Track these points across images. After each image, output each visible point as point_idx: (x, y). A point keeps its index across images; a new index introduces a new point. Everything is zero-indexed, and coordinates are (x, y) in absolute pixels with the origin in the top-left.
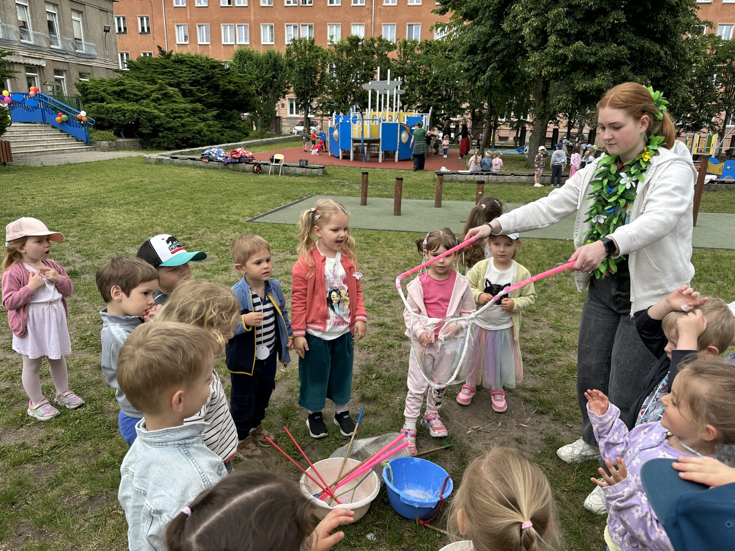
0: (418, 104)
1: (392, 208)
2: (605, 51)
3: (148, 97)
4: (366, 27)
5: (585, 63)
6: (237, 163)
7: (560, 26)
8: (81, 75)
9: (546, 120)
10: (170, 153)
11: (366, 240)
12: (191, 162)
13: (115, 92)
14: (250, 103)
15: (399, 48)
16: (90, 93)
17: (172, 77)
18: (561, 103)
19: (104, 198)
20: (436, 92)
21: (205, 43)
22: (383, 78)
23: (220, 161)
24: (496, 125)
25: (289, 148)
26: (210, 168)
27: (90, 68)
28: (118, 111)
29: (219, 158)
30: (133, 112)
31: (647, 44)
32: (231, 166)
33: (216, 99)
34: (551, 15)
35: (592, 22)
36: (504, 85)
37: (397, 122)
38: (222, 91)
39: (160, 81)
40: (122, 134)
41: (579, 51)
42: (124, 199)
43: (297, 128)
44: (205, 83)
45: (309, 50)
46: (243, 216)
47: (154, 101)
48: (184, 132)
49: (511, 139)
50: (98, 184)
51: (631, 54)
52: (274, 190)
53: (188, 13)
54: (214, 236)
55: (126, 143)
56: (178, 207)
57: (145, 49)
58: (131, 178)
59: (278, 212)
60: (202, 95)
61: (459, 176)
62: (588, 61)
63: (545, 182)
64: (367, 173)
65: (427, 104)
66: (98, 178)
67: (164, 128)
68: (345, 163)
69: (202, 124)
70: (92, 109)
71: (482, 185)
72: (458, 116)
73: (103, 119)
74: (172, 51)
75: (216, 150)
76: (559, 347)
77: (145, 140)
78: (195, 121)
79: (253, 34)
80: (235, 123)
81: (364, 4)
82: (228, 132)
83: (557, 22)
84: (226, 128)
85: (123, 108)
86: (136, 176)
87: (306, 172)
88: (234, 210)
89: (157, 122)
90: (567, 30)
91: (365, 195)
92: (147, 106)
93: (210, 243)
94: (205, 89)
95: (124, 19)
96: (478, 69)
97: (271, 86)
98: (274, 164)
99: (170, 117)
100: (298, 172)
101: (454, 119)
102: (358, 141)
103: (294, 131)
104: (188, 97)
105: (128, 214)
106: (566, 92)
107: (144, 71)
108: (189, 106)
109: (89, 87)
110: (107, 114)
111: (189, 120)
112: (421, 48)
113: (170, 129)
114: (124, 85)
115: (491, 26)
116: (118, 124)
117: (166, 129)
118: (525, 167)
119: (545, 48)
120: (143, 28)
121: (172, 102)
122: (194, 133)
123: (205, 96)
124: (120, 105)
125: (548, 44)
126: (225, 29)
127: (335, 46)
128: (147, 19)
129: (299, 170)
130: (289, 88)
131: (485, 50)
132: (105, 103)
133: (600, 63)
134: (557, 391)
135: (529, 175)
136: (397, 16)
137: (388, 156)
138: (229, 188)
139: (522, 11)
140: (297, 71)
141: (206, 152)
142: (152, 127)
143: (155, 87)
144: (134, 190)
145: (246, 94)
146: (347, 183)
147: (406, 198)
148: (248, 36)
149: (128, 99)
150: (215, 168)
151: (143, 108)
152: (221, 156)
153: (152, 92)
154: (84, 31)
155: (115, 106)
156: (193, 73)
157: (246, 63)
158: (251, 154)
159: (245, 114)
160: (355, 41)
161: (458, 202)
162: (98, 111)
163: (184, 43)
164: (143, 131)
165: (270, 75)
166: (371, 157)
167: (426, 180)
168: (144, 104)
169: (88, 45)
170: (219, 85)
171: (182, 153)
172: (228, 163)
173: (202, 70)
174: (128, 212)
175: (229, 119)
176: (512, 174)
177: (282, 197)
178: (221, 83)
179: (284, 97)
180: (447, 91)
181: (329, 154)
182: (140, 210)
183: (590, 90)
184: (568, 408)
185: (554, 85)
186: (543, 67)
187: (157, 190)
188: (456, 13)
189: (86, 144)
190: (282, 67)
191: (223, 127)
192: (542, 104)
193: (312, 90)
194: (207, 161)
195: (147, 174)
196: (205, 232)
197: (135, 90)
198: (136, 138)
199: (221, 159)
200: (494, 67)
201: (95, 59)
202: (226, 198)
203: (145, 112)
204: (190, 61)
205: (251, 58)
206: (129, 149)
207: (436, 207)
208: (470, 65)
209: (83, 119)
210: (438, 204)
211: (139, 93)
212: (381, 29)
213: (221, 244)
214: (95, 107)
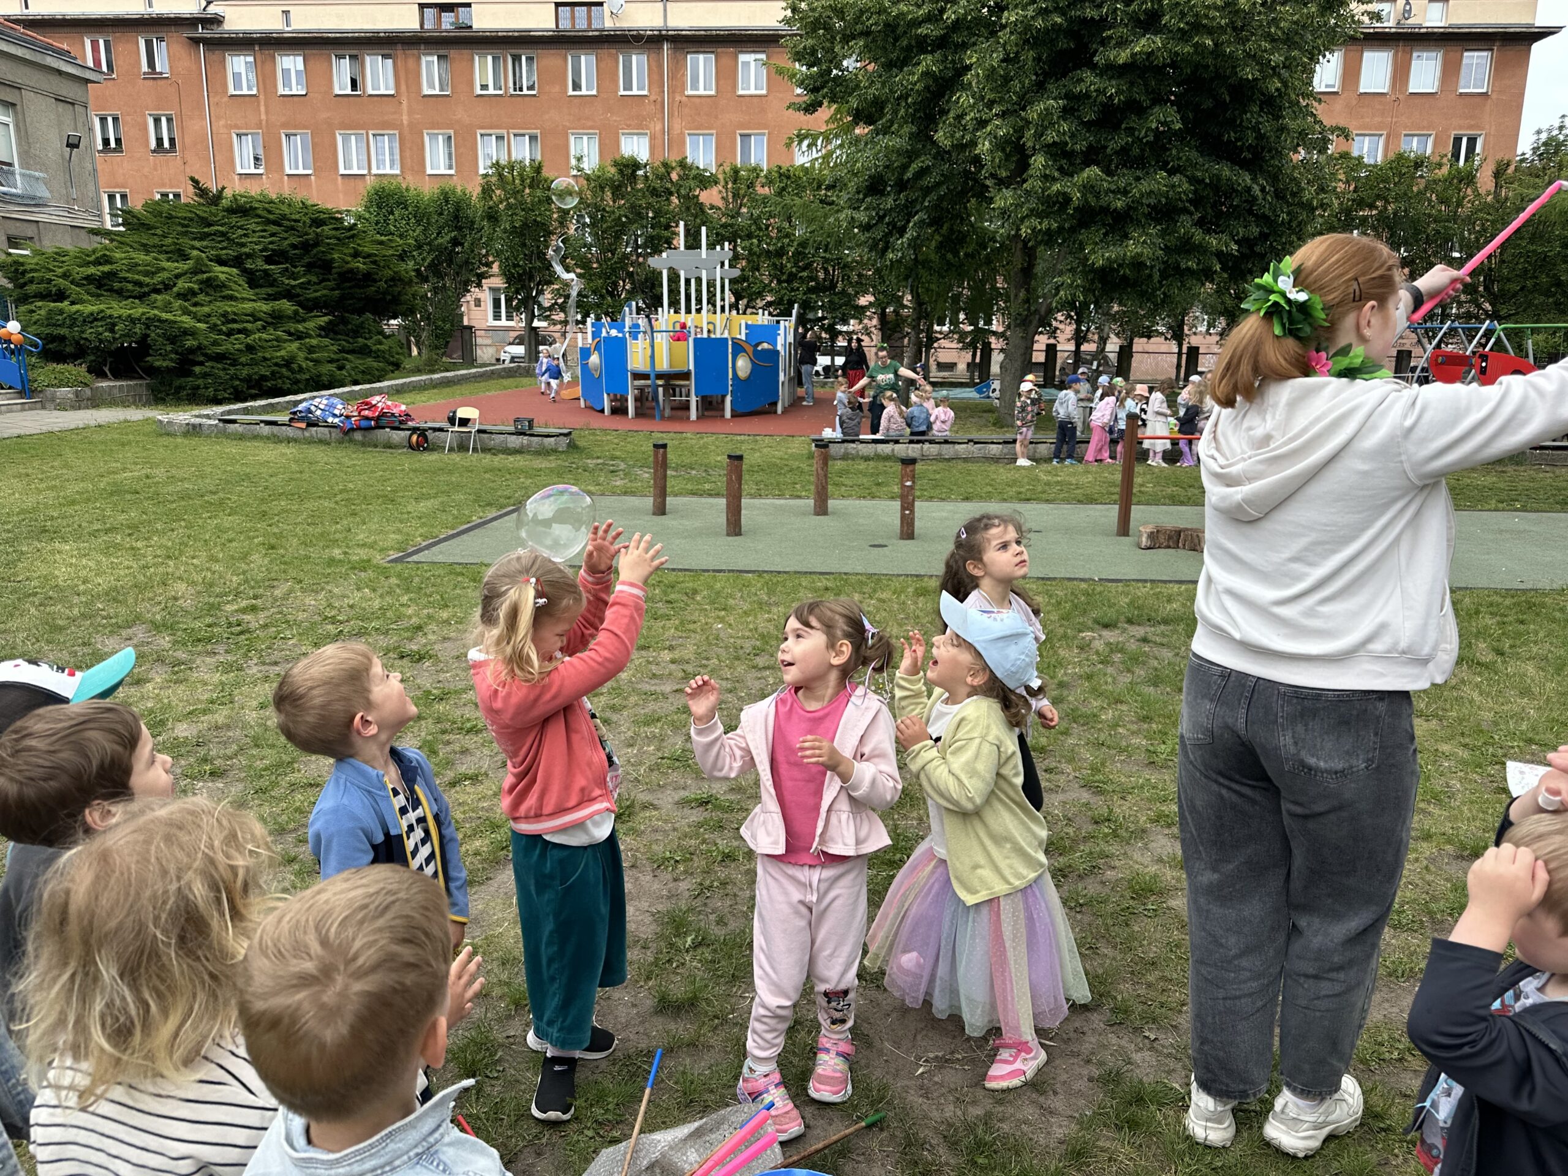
0: (769, 299)
1: (723, 519)
2: (1145, 186)
3: (167, 287)
4: (652, 139)
5: (1105, 210)
6: (370, 428)
7: (1051, 136)
8: (13, 242)
9: (1032, 328)
10: (219, 410)
11: (665, 593)
12: (266, 430)
13: (89, 279)
14: (403, 298)
15: (722, 183)
16: (31, 281)
17: (225, 244)
18: (1062, 293)
19: (52, 518)
20: (805, 274)
21: (301, 171)
22: (693, 243)
23: (334, 426)
24: (931, 340)
25: (492, 393)
26: (310, 442)
27: (34, 226)
28: (96, 319)
29: (330, 420)
30: (133, 320)
31: (1226, 171)
32: (358, 436)
33: (325, 292)
34: (1034, 113)
35: (1116, 127)
36: (943, 257)
37: (726, 335)
38: (339, 274)
39: (195, 253)
40: (106, 370)
41: (1092, 187)
42: (103, 519)
43: (509, 348)
44: (301, 257)
45: (530, 187)
46: (381, 550)
47: (183, 296)
48: (253, 363)
49: (962, 367)
50: (44, 485)
51: (1195, 192)
52: (458, 487)
53: (262, 109)
54: (310, 601)
55: (116, 392)
56: (231, 534)
57: (163, 185)
58: (124, 470)
59: (465, 537)
60: (293, 283)
61: (861, 446)
62: (1113, 207)
63: (1038, 456)
64: (664, 446)
65: (786, 298)
66: (43, 472)
67: (205, 355)
68: (618, 422)
69: (294, 346)
70: (35, 317)
71: (911, 467)
72: (852, 322)
73: (62, 339)
74: (223, 188)
75: (325, 402)
76: (1106, 835)
77: (162, 383)
78: (278, 339)
79: (408, 154)
80: (369, 343)
81: (645, 93)
82: (355, 362)
83: (1046, 128)
84: (348, 352)
85: (108, 312)
86: (136, 464)
87: (529, 445)
88: (361, 536)
89: (190, 343)
90: (1066, 144)
91: (661, 493)
92: (167, 307)
93: (301, 616)
94: (300, 269)
95: (116, 120)
96: (888, 224)
97: (450, 262)
98: (456, 428)
99: (220, 332)
100: (510, 445)
101: (845, 328)
102: (645, 376)
103: (503, 356)
104: (261, 286)
105: (107, 554)
106: (1070, 270)
107: (158, 231)
108: (264, 307)
109: (28, 267)
110: (71, 327)
111: (264, 336)
112: (770, 182)
113: (220, 358)
114: (111, 263)
115: (912, 136)
116: (97, 348)
117: (210, 358)
118: (994, 424)
119: (1025, 181)
120: (160, 141)
121: (224, 297)
122: (276, 364)
123: (301, 285)
124: (102, 307)
125: (1031, 172)
126: (346, 141)
127: (588, 178)
128: (169, 120)
129: (515, 441)
130: (489, 265)
131: (901, 186)
132: (66, 303)
133: (1136, 209)
134: (1115, 947)
135: (1005, 442)
136: (716, 117)
137: (710, 406)
138: (351, 486)
139: (973, 106)
140: (505, 231)
141: (300, 407)
142: (177, 353)
143: (183, 266)
144: (128, 497)
145: (393, 279)
146: (622, 466)
147: (753, 496)
148: (397, 157)
149: (120, 294)
150: (321, 442)
151: (156, 312)
152: (335, 416)
153: (178, 276)
154: (19, 145)
155: (89, 309)
156: (273, 235)
157: (392, 213)
158: (403, 407)
159: (392, 322)
160: (629, 168)
161: (863, 502)
162: (49, 321)
163: (253, 171)
164: (157, 364)
165: (448, 238)
166: (672, 409)
167: (793, 457)
168: (159, 304)
169: (30, 176)
170: (332, 260)
171: (246, 411)
172: (352, 430)
173: (292, 228)
174: (109, 549)
175: (356, 333)
176: (970, 441)
177: (475, 501)
178: (336, 256)
179: (479, 285)
180: (826, 270)
181: (582, 403)
182: (139, 544)
183: (1119, 265)
184: (1142, 991)
185: (1045, 256)
187: (184, 496)
188: (838, 111)
189: (22, 394)
190: (473, 223)
191: (341, 351)
192: (1022, 294)
193: (539, 270)
194: (303, 425)
195: (163, 460)
196: (291, 591)
197: (139, 273)
198: (142, 378)
199: (336, 420)
200: (922, 221)
201: (46, 206)
202: (344, 509)
203: (160, 320)
204: (265, 209)
205: (403, 203)
206: (124, 403)
207: (817, 514)
208: (871, 218)
209: (13, 338)
210: (821, 509)
211: (147, 280)
212: (684, 143)
213: (326, 618)
214: (43, 312)
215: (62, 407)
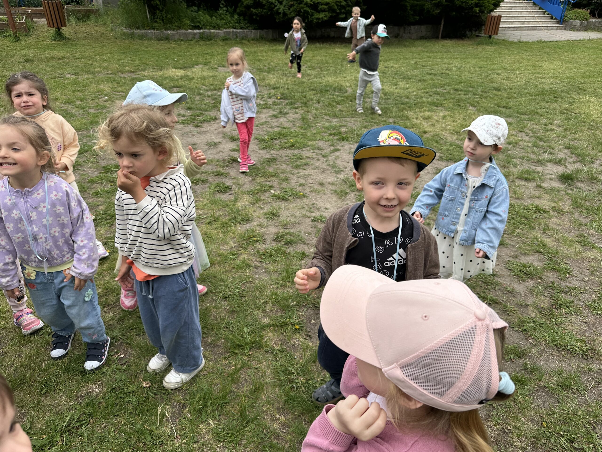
40: (596, 13)
189: (558, 22)
215: (573, 29)
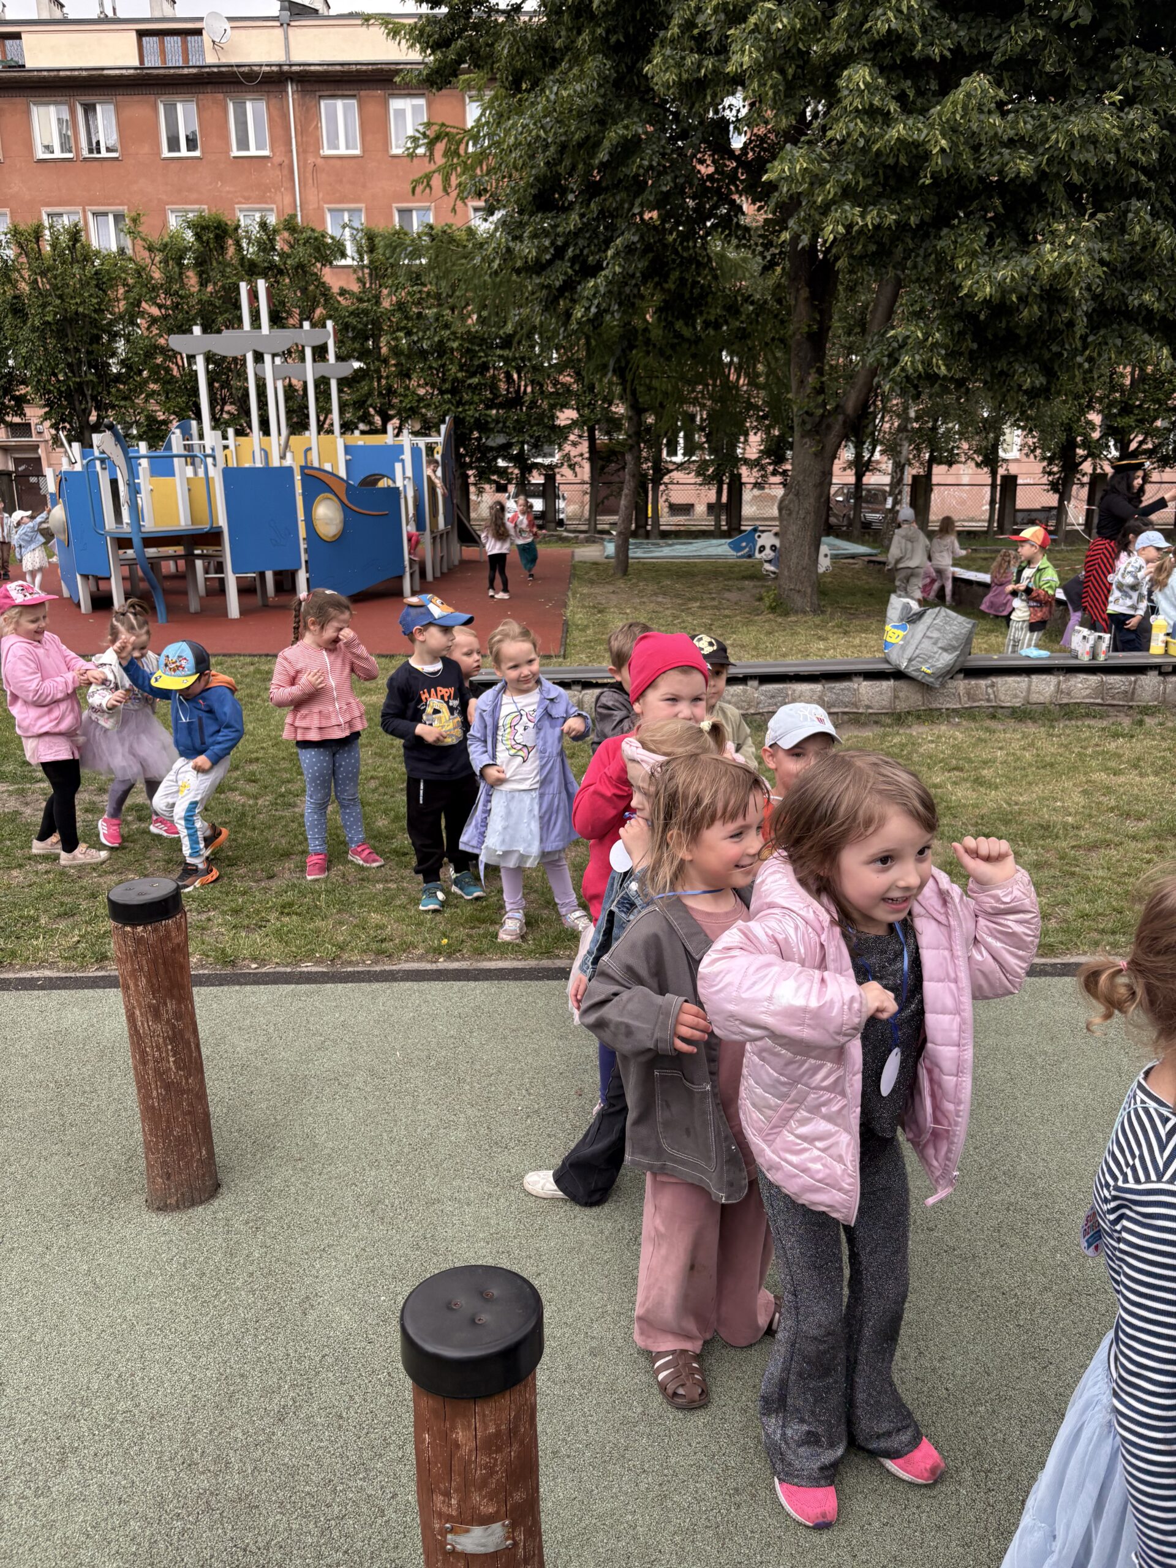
81: (266, 153)
96: (574, 260)
102: (131, 543)
181: (65, 592)
186: (825, 209)
208: (542, 250)
212: (323, 221)
